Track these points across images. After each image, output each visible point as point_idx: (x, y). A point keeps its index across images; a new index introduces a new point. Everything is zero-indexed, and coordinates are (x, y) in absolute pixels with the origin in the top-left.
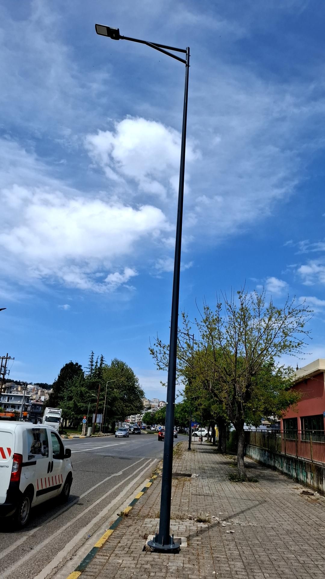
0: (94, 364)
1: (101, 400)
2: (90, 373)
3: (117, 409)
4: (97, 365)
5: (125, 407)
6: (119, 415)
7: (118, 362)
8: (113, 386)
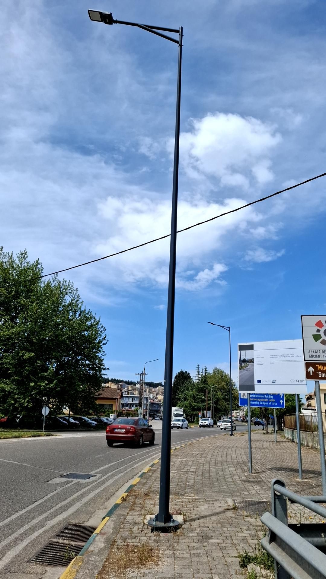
0: (200, 373)
1: (208, 400)
2: (198, 380)
3: (221, 407)
4: (202, 374)
5: (227, 405)
6: (223, 411)
7: (218, 370)
8: (216, 389)
